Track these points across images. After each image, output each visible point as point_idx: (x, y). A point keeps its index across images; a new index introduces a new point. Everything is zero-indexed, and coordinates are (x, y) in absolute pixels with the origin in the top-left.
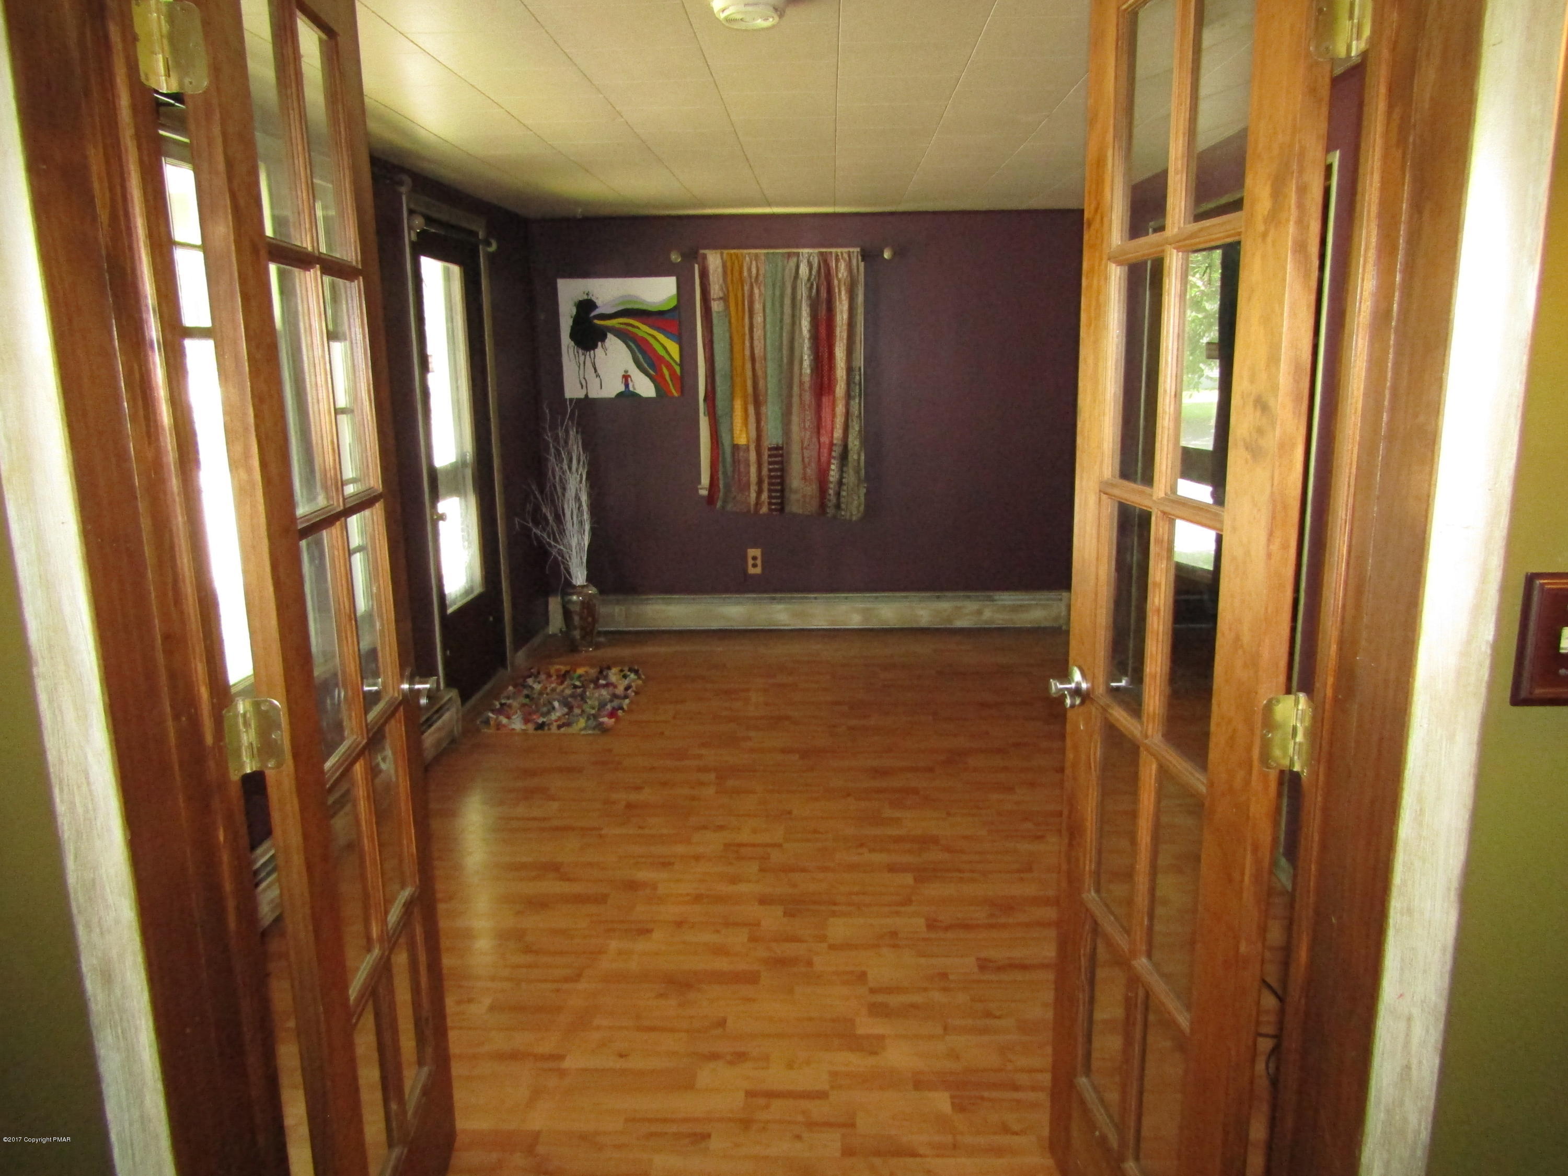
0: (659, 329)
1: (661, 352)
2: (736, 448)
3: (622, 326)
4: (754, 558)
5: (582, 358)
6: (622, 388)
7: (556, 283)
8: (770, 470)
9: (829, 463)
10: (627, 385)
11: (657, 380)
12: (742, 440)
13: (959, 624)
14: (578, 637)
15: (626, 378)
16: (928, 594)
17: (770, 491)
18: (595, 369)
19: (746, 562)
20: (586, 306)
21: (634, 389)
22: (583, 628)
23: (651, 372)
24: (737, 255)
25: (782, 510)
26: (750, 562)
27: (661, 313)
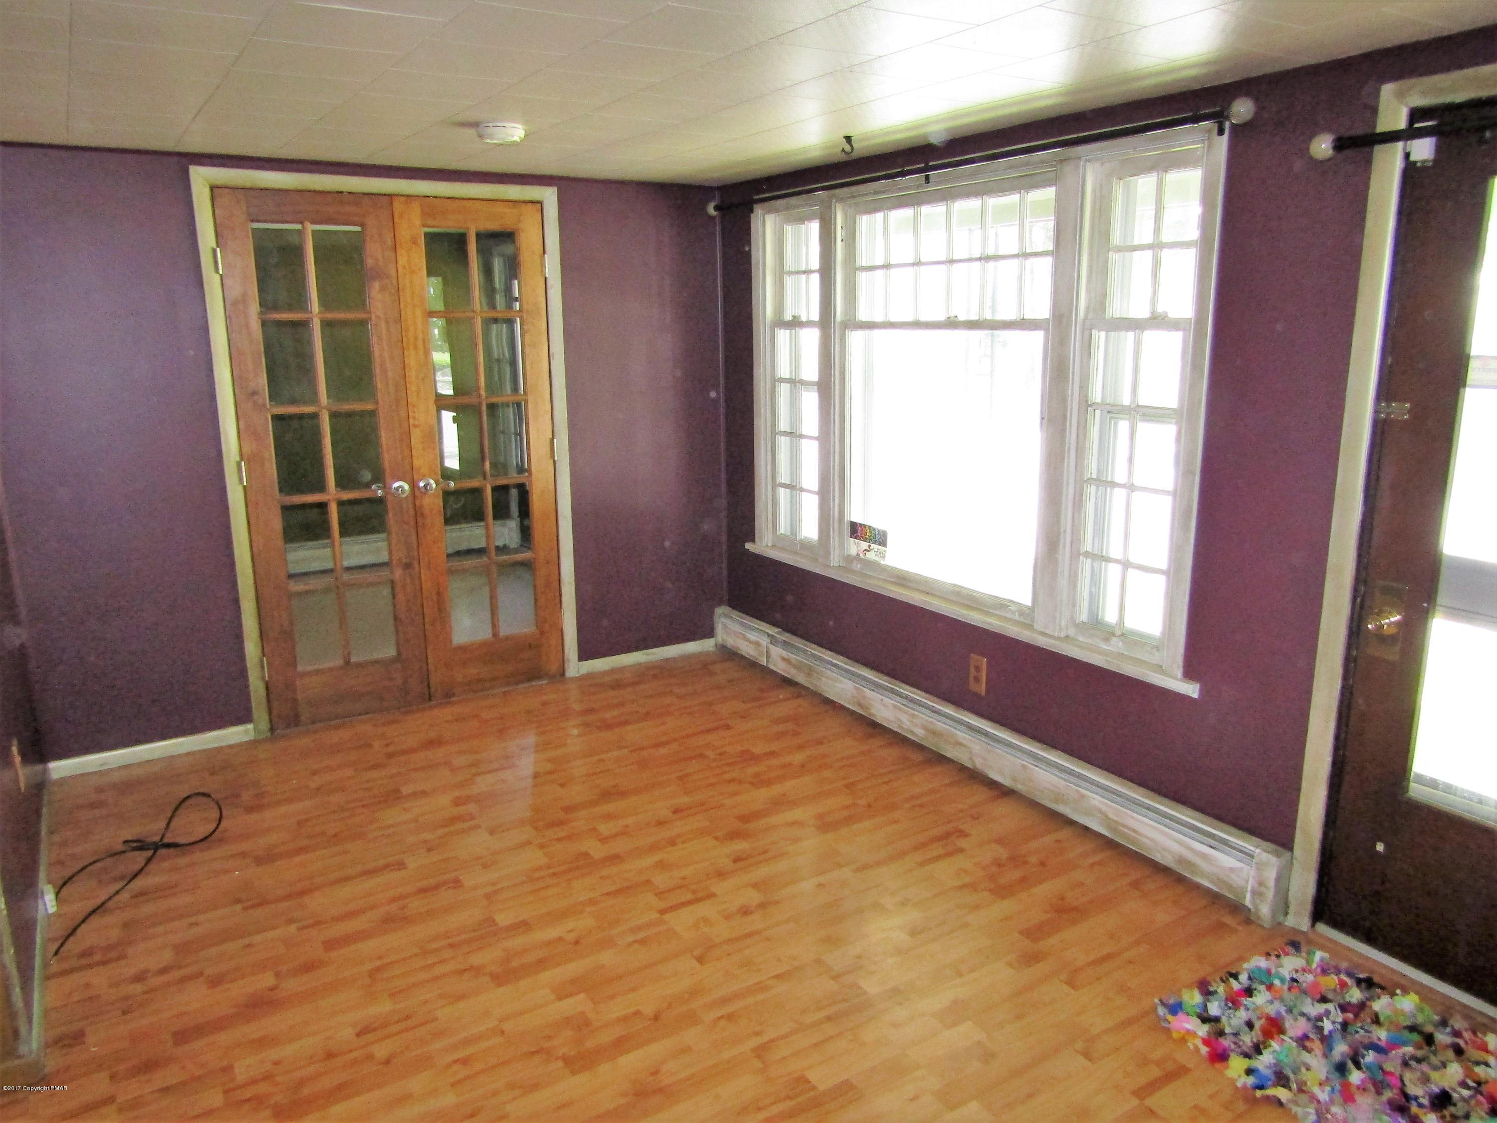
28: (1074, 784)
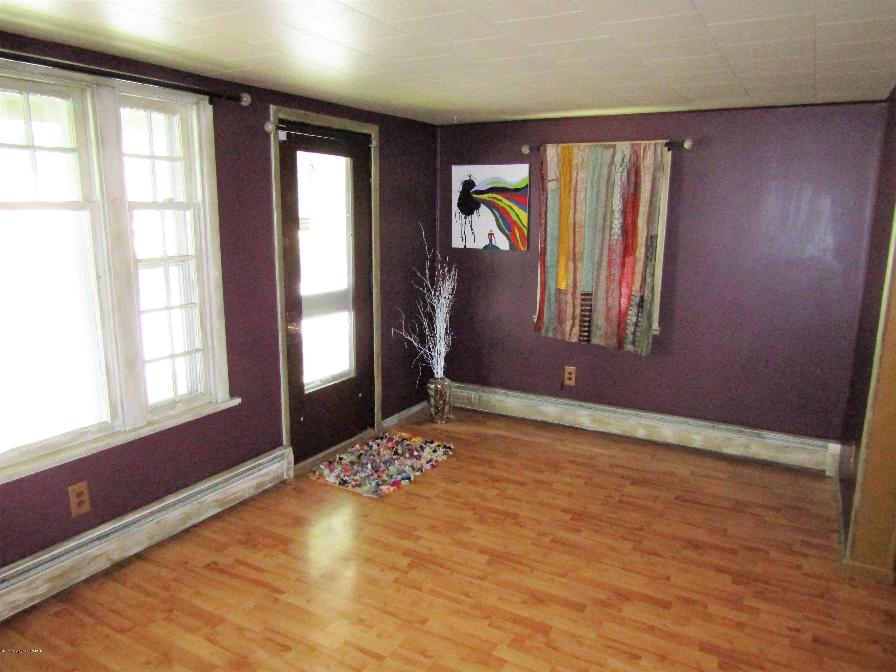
0: (515, 201)
1: (515, 218)
2: (559, 291)
3: (492, 200)
4: (570, 373)
5: (464, 220)
6: (487, 242)
7: (451, 169)
8: (582, 310)
9: (627, 309)
10: (491, 241)
11: (511, 238)
12: (563, 286)
13: (728, 451)
14: (433, 413)
15: (491, 235)
16: (703, 423)
17: (581, 326)
18: (472, 228)
19: (563, 376)
20: (468, 184)
21: (496, 244)
22: (436, 407)
23: (507, 232)
24: (568, 147)
25: (588, 341)
26: (567, 376)
27: (517, 190)
28: (195, 501)
